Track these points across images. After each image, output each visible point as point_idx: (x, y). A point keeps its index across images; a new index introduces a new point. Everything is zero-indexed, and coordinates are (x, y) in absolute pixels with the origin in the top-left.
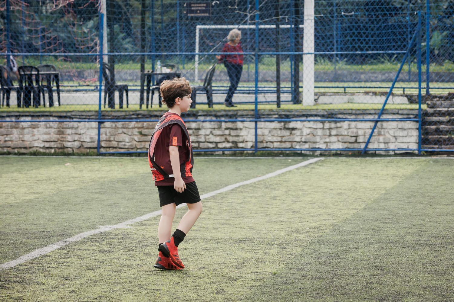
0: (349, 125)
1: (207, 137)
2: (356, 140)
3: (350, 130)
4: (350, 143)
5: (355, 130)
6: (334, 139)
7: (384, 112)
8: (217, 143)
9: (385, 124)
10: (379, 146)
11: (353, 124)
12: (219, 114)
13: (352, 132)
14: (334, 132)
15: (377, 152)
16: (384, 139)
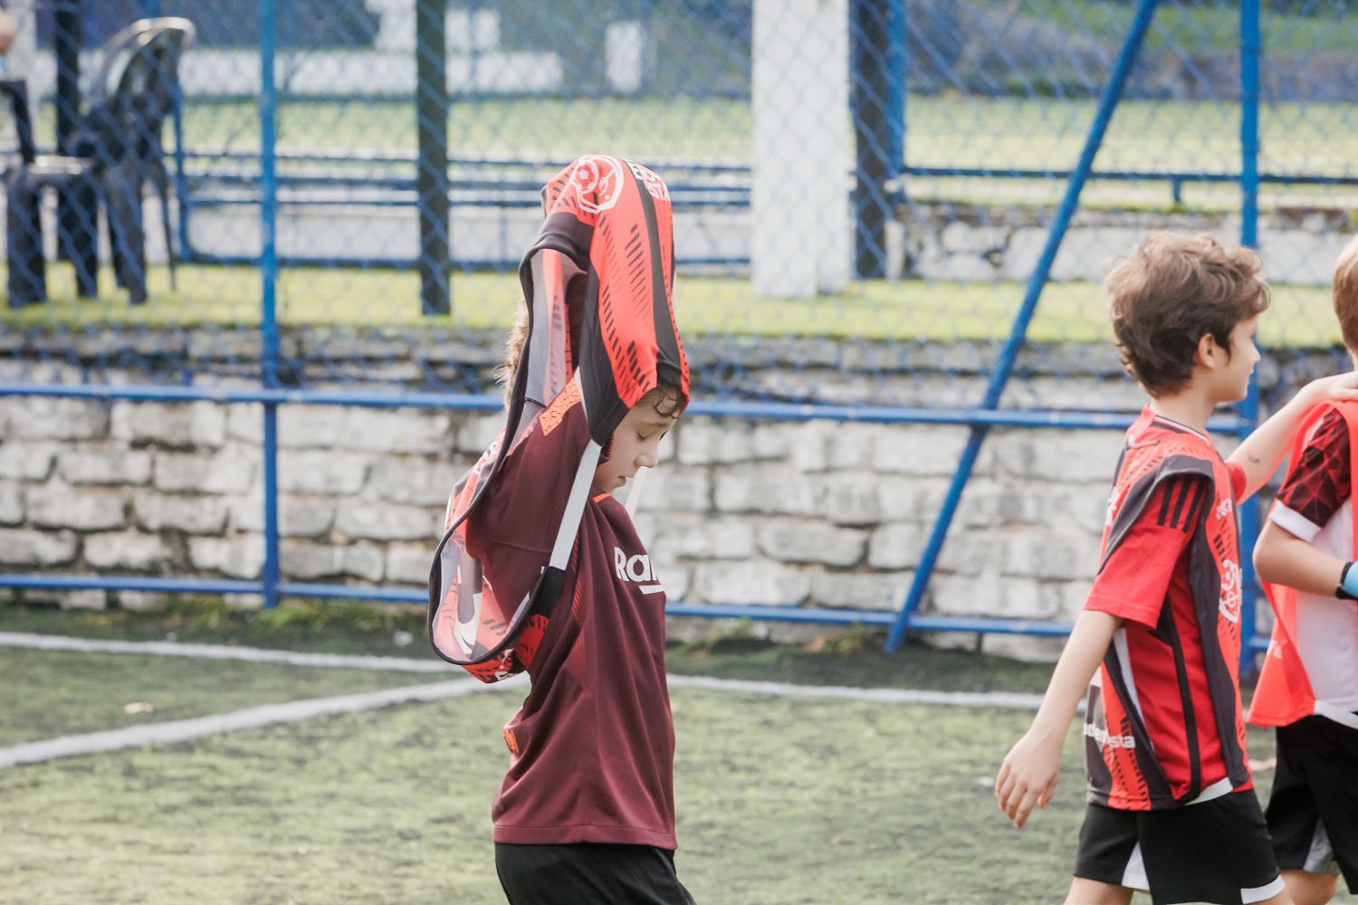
0: (829, 444)
1: (34, 493)
2: (866, 547)
3: (834, 482)
4: (832, 568)
5: (862, 483)
6: (732, 536)
7: (1022, 361)
8: (82, 534)
9: (1048, 447)
10: (1004, 600)
11: (854, 439)
12: (92, 347)
13: (846, 498)
14: (733, 492)
15: (991, 643)
16: (1038, 551)
